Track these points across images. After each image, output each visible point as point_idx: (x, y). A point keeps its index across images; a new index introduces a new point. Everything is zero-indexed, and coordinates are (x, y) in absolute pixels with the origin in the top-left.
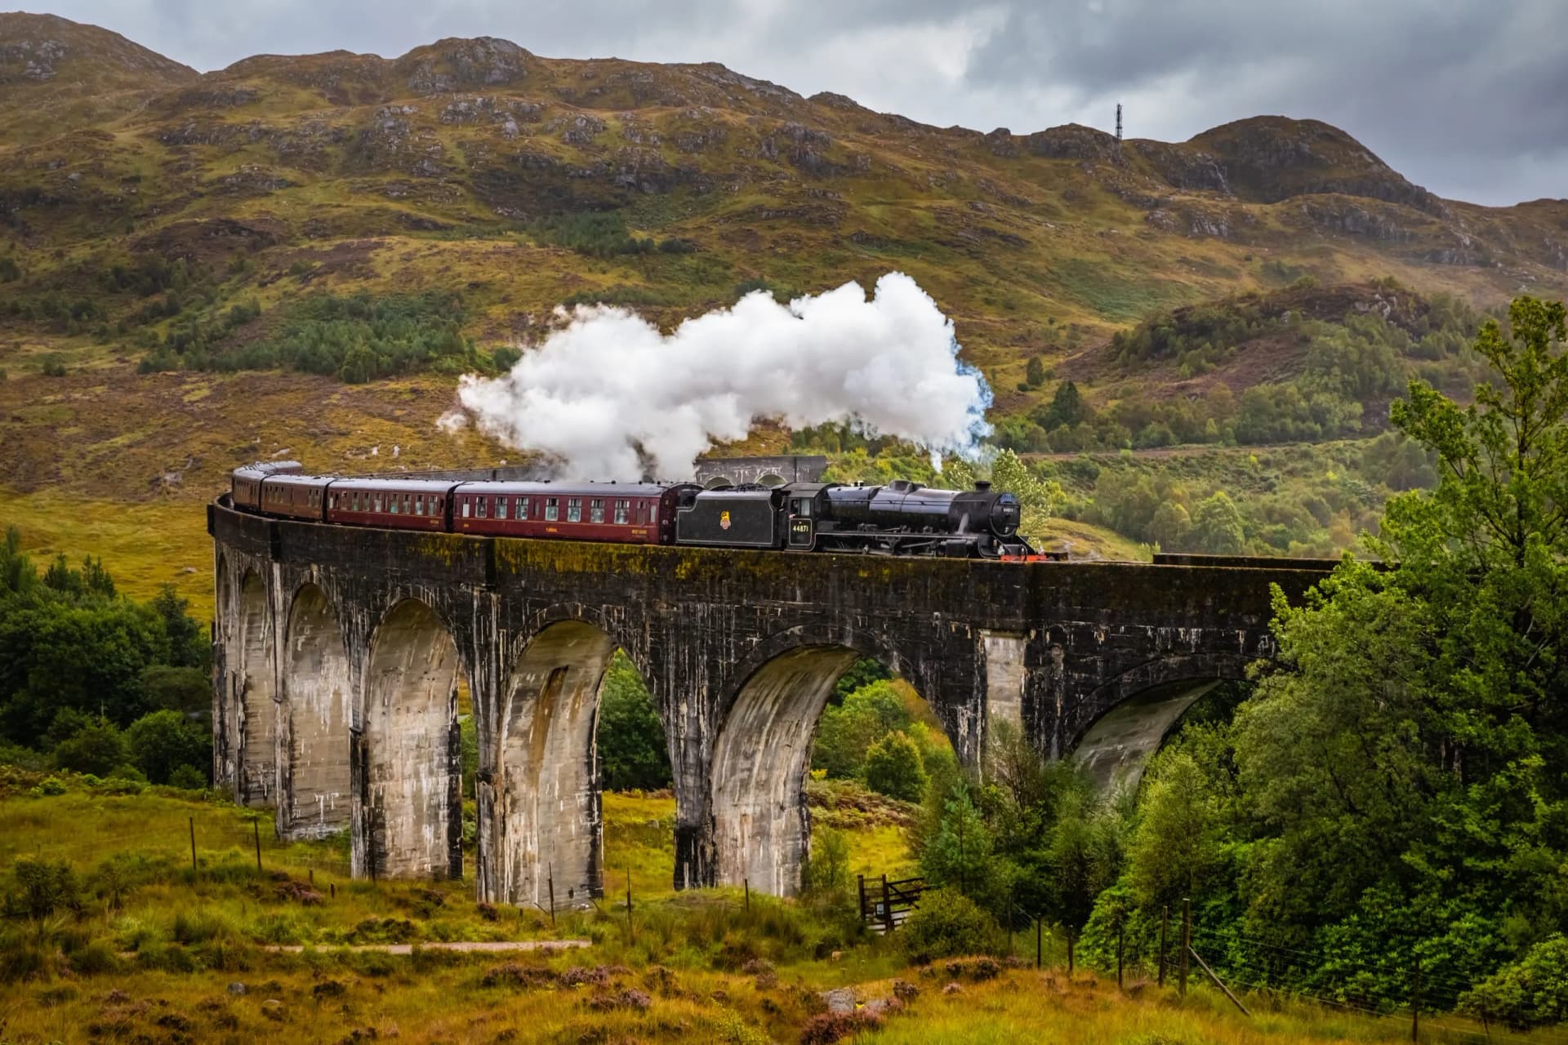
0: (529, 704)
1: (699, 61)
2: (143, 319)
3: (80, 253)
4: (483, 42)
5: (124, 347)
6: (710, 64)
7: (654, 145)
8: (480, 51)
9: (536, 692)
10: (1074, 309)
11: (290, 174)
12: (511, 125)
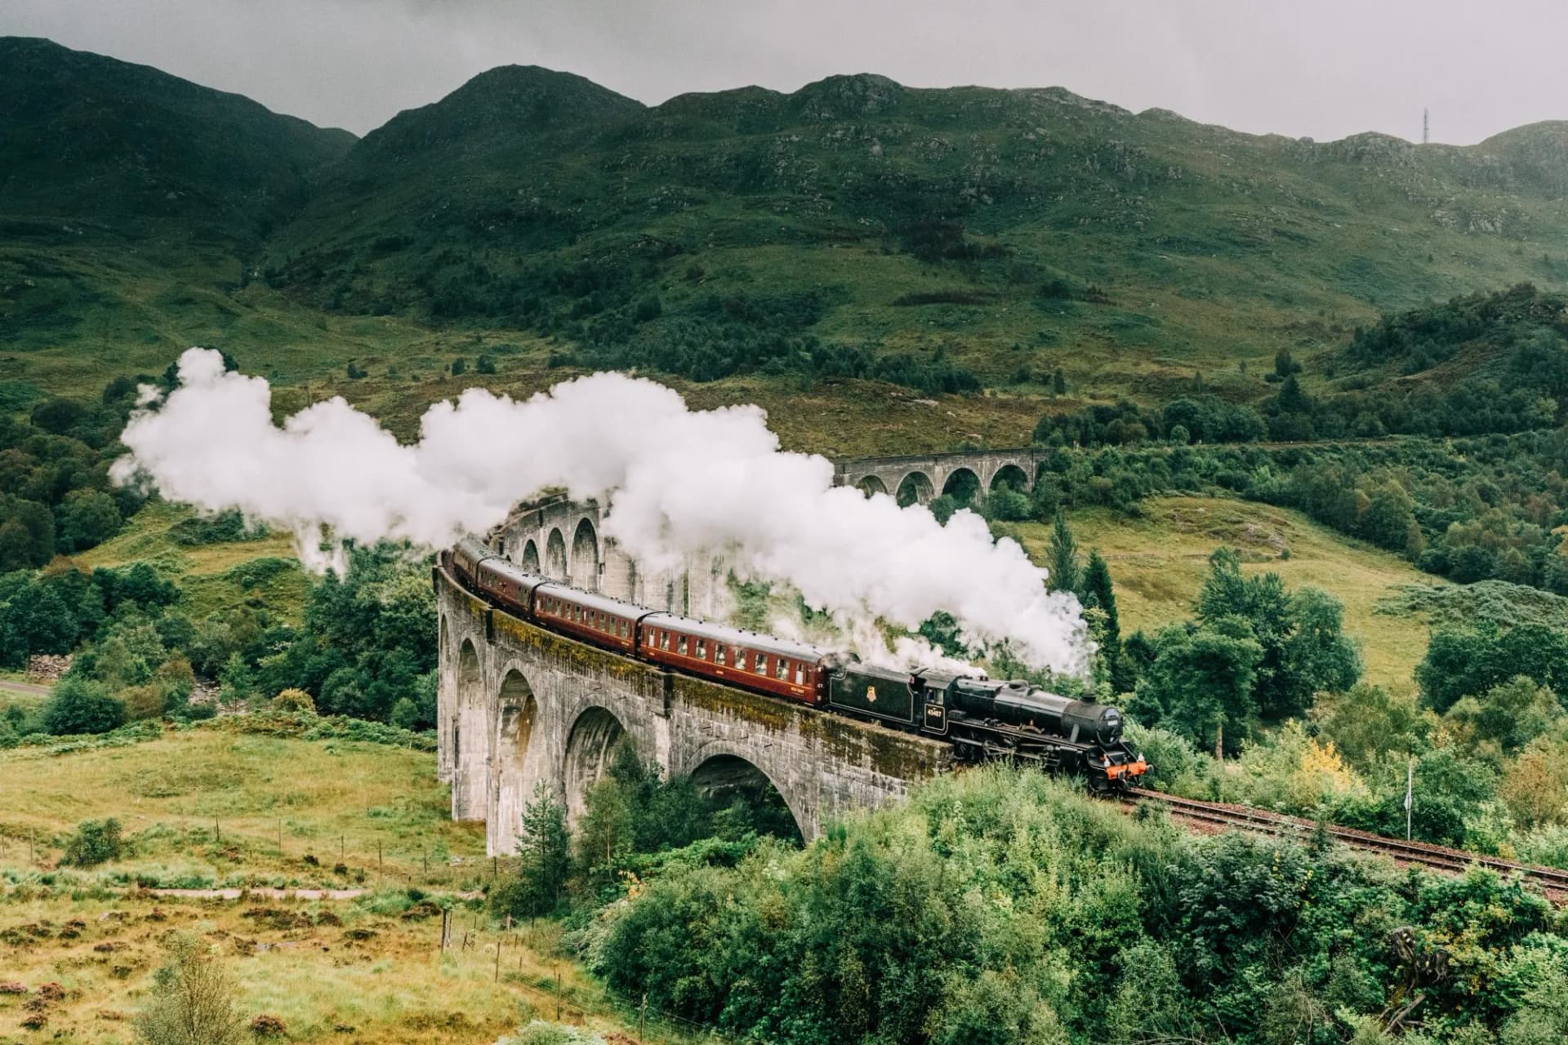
0: (514, 716)
1: (1044, 86)
2: (576, 316)
3: (534, 260)
4: (861, 78)
5: (556, 340)
6: (1053, 89)
7: (994, 163)
8: (858, 86)
9: (519, 709)
10: (1352, 301)
11: (701, 193)
12: (877, 149)
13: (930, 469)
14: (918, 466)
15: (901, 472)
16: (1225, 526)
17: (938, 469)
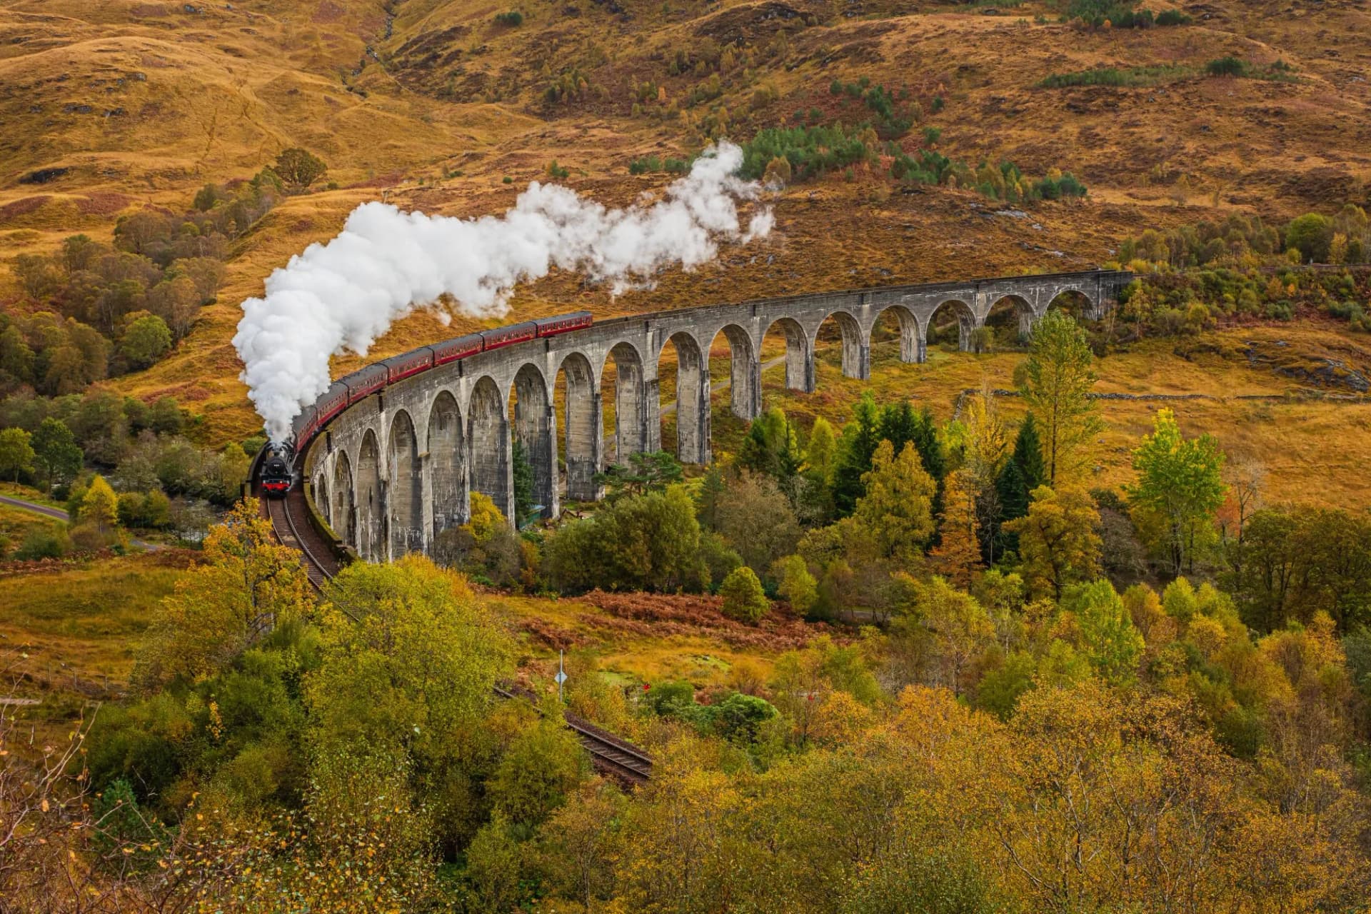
2: (691, 104)
3: (657, 38)
5: (665, 132)
13: (970, 297)
14: (956, 295)
15: (933, 301)
16: (1301, 363)
17: (981, 296)
